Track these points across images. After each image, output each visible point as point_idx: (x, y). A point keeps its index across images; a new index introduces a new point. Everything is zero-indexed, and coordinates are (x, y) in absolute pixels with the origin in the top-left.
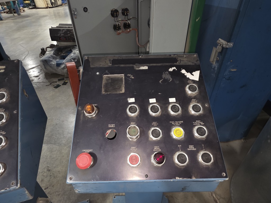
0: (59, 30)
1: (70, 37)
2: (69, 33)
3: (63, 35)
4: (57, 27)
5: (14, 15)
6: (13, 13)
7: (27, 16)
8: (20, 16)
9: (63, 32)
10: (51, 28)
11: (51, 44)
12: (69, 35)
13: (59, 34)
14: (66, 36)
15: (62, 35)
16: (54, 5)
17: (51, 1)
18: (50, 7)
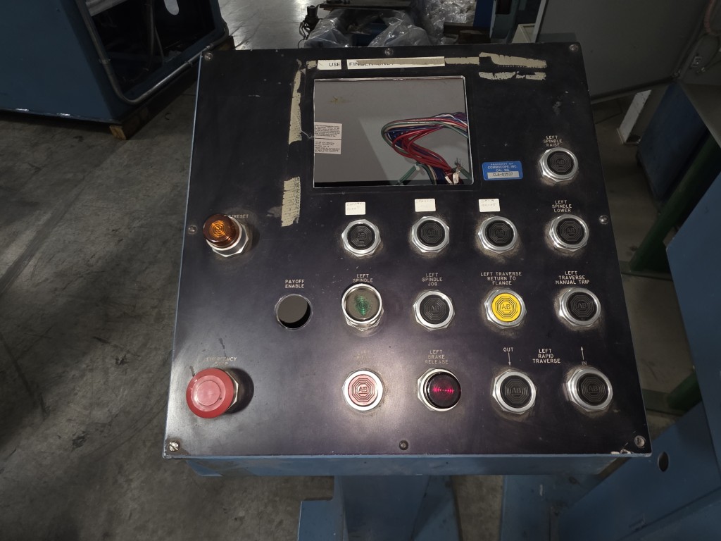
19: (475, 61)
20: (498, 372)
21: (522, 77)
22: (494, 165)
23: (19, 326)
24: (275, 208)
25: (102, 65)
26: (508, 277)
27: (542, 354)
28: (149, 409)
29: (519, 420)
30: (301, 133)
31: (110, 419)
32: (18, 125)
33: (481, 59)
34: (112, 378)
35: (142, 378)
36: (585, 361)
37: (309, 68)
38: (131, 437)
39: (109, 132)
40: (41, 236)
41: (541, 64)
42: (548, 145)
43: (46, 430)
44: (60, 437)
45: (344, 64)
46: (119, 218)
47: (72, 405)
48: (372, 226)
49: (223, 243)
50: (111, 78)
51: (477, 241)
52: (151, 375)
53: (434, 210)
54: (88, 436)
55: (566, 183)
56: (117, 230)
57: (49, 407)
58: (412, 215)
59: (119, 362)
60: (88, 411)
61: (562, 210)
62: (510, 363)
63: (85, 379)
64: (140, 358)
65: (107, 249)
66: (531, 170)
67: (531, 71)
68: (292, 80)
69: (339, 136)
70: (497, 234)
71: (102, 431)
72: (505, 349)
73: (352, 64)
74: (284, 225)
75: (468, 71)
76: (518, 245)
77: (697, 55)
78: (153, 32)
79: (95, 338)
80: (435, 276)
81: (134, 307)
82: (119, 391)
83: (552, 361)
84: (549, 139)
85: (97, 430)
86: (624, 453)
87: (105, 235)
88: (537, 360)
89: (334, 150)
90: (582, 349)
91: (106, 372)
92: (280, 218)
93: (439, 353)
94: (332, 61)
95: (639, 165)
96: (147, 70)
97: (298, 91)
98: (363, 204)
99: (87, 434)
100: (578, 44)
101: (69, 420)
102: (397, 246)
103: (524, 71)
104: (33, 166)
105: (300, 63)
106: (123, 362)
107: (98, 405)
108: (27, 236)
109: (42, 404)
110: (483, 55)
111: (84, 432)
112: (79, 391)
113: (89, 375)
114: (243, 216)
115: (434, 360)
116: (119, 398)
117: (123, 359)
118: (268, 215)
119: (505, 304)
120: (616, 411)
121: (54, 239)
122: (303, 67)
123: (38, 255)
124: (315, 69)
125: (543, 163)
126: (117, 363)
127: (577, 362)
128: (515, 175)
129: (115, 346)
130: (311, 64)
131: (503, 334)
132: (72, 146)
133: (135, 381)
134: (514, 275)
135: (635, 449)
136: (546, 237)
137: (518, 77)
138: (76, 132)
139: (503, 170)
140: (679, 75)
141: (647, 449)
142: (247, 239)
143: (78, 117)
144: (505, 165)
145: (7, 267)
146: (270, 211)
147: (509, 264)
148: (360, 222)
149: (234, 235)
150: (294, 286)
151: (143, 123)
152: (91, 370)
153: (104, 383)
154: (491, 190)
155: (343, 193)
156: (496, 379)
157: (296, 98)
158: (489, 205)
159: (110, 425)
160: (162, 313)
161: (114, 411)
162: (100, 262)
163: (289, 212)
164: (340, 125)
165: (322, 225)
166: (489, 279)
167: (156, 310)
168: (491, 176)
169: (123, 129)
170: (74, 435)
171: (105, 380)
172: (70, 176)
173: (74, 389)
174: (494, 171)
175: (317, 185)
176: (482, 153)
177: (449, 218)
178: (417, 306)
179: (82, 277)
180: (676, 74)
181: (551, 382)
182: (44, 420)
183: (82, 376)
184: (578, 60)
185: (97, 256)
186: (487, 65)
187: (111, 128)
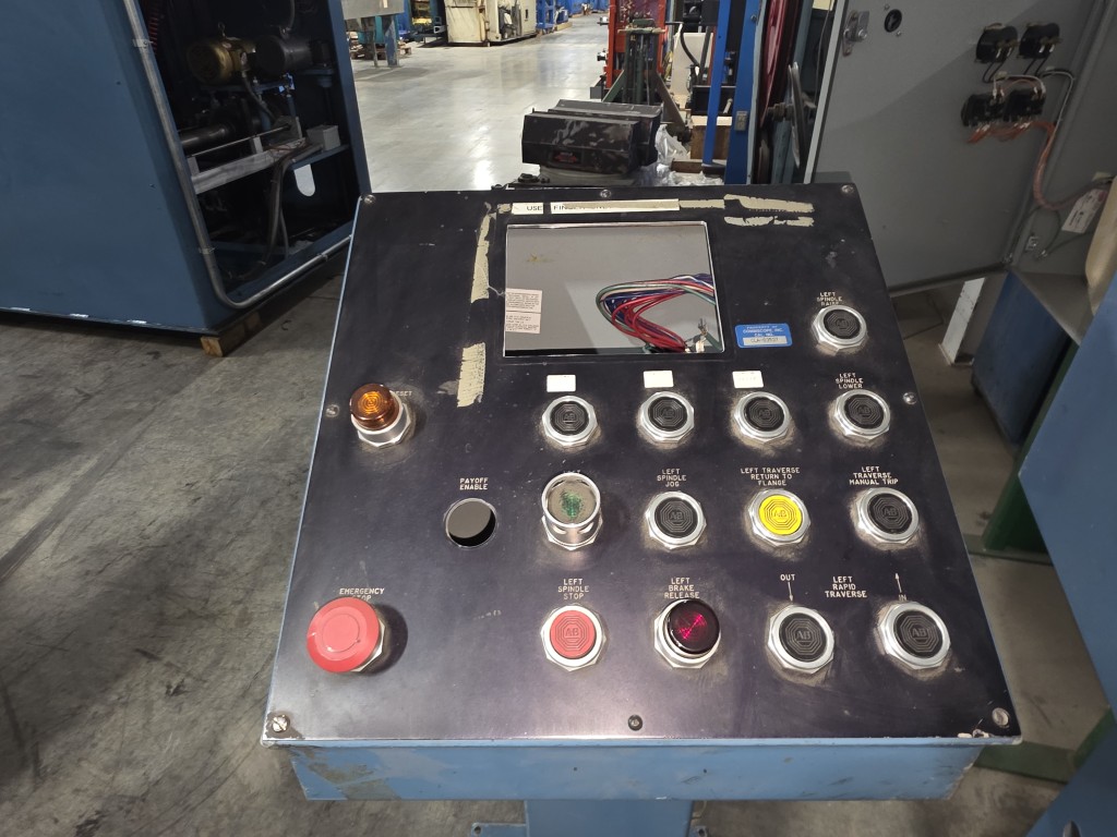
0: (562, 123)
1: (593, 155)
2: (594, 135)
3: (571, 141)
4: (550, 111)
5: (376, 64)
6: (376, 57)
7: (418, 72)
8: (398, 69)
9: (572, 133)
10: (529, 112)
11: (523, 175)
12: (595, 144)
13: (557, 140)
14: (583, 147)
15: (565, 143)
16: (509, 34)
17: (501, 18)
18: (495, 40)
19: (719, 204)
20: (775, 610)
21: (783, 222)
22: (750, 329)
23: (20, 631)
24: (449, 383)
25: (202, 256)
26: (780, 475)
27: (838, 584)
28: (211, 771)
29: (811, 683)
30: (489, 289)
31: (145, 788)
32: (69, 337)
33: (727, 202)
34: (156, 717)
35: (206, 718)
36: (903, 593)
37: (501, 212)
38: (178, 821)
39: (200, 346)
40: (78, 492)
41: (807, 208)
42: (823, 304)
43: (36, 807)
44: (56, 821)
45: (547, 208)
46: (199, 467)
47: (84, 764)
48: (583, 402)
49: (373, 424)
50: (212, 273)
51: (733, 425)
52: (221, 713)
53: (672, 385)
54: (105, 819)
55: (852, 351)
56: (192, 485)
57: (46, 767)
58: (639, 392)
59: (172, 690)
60: (111, 776)
61: (851, 386)
62: (791, 597)
63: (113, 718)
64: (206, 685)
65: (175, 512)
66: (802, 334)
67: (794, 216)
68: (478, 226)
69: (538, 308)
70: (760, 414)
71: (128, 812)
72: (783, 577)
73: (558, 208)
74: (460, 404)
75: (711, 217)
76: (791, 432)
77: (1033, 234)
78: (277, 215)
79: (138, 650)
80: (675, 473)
81: (207, 601)
82: (166, 740)
83: (854, 594)
84: (824, 296)
85: (121, 808)
86: (978, 736)
87: (175, 491)
88: (832, 594)
89: (530, 327)
90: (897, 577)
91: (148, 707)
92: (455, 396)
93: (685, 583)
94: (530, 205)
95: (978, 395)
96: (264, 263)
97: (486, 239)
98: (573, 377)
99: (103, 816)
100: (853, 185)
101: (77, 791)
102: (620, 431)
103: (784, 215)
104: (80, 392)
105: (489, 206)
106: (177, 691)
107: (129, 763)
108: (56, 492)
109: (37, 761)
110: (728, 197)
111: (98, 813)
112: (101, 740)
113: (120, 713)
114: (403, 394)
115: (678, 593)
116: (165, 751)
117: (178, 687)
118: (440, 392)
119: (778, 509)
120: (958, 670)
121: (97, 496)
122: (492, 211)
123: (68, 521)
124: (508, 213)
125: (818, 326)
126: (167, 692)
127: (892, 596)
128: (782, 341)
129: (169, 665)
130: (503, 208)
131: (779, 554)
132: (143, 365)
133: (195, 722)
134: (789, 472)
135: (995, 730)
136: (831, 422)
137: (777, 222)
138: (152, 346)
139: (764, 334)
140: (1011, 260)
141: (1013, 729)
142: (408, 422)
143: (158, 325)
144: (766, 328)
145: (18, 538)
146: (442, 387)
147: (781, 458)
148: (568, 399)
149: (390, 413)
150: (472, 487)
151: (249, 334)
152: (125, 704)
153: (144, 726)
154: (750, 359)
155: (545, 364)
156: (772, 619)
157: (483, 247)
158: (747, 380)
159: (144, 800)
160: (249, 611)
161: (154, 775)
162: (162, 531)
163: (469, 387)
164: (540, 293)
165: (515, 405)
166: (752, 477)
167: (241, 607)
168: (748, 342)
169: (219, 341)
170: (80, 817)
171: (145, 721)
172: (133, 406)
173: (92, 736)
174: (752, 335)
175: (508, 353)
176: (734, 313)
177: (692, 396)
178: (649, 514)
179: (130, 554)
180: (1007, 260)
181: (856, 625)
182: (35, 789)
183: (109, 714)
184: (854, 204)
185: (158, 523)
186: (735, 209)
187: (202, 340)
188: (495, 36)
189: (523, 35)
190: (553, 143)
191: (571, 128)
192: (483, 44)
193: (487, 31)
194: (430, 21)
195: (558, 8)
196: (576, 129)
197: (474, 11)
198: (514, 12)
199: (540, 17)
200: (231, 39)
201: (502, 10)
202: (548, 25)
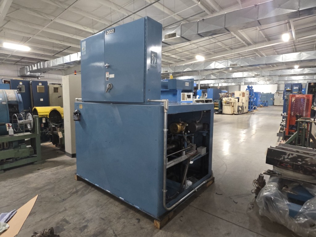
0: (285, 153)
1: (300, 167)
2: (300, 160)
3: (288, 160)
4: (276, 147)
9: (289, 157)
12: (300, 163)
13: (282, 158)
14: (295, 163)
15: (286, 160)
16: (240, 112)
17: (238, 108)
18: (236, 113)
25: (163, 192)
96: (178, 193)
138: (138, 216)
169: (160, 224)
187: (155, 221)
188: (236, 112)
189: (244, 112)
190: (280, 159)
191: (289, 155)
192: (232, 114)
193: (234, 111)
194: (218, 108)
195: (254, 106)
196: (291, 156)
197: (231, 107)
198: (242, 107)
199: (249, 108)
200: (182, 122)
201: (239, 107)
202: (251, 110)
